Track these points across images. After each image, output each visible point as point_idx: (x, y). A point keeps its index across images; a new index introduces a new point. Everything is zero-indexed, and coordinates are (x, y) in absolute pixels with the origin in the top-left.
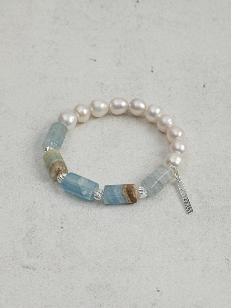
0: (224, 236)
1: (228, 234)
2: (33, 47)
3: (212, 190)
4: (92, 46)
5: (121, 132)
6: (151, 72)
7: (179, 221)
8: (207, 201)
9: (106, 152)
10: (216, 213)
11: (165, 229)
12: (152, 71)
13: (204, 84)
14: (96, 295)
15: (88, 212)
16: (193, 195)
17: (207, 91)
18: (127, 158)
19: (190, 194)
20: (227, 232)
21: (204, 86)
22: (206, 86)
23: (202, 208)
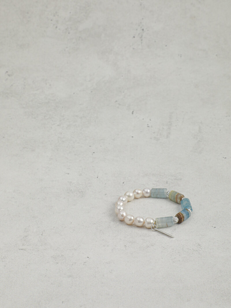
2: (38, 169)
4: (68, 169)
14: (55, 259)
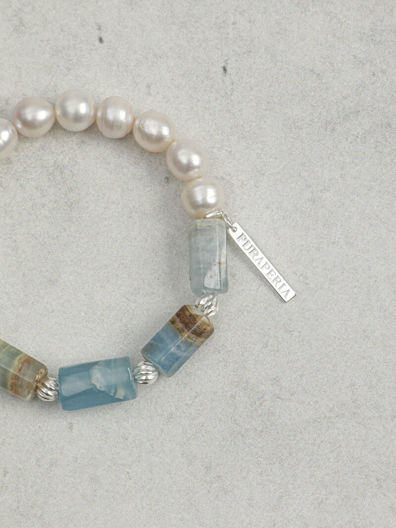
0: (319, 505)
1: (327, 499)
3: (277, 376)
5: (57, 237)
6: (97, 43)
7: (218, 477)
8: (272, 409)
9: (33, 303)
10: (294, 442)
11: (191, 504)
12: (101, 40)
13: (223, 64)
15: (17, 485)
16: (237, 398)
17: (232, 84)
18: (83, 314)
19: (232, 396)
20: (324, 492)
21: (225, 69)
22: (229, 69)
23: (261, 432)
